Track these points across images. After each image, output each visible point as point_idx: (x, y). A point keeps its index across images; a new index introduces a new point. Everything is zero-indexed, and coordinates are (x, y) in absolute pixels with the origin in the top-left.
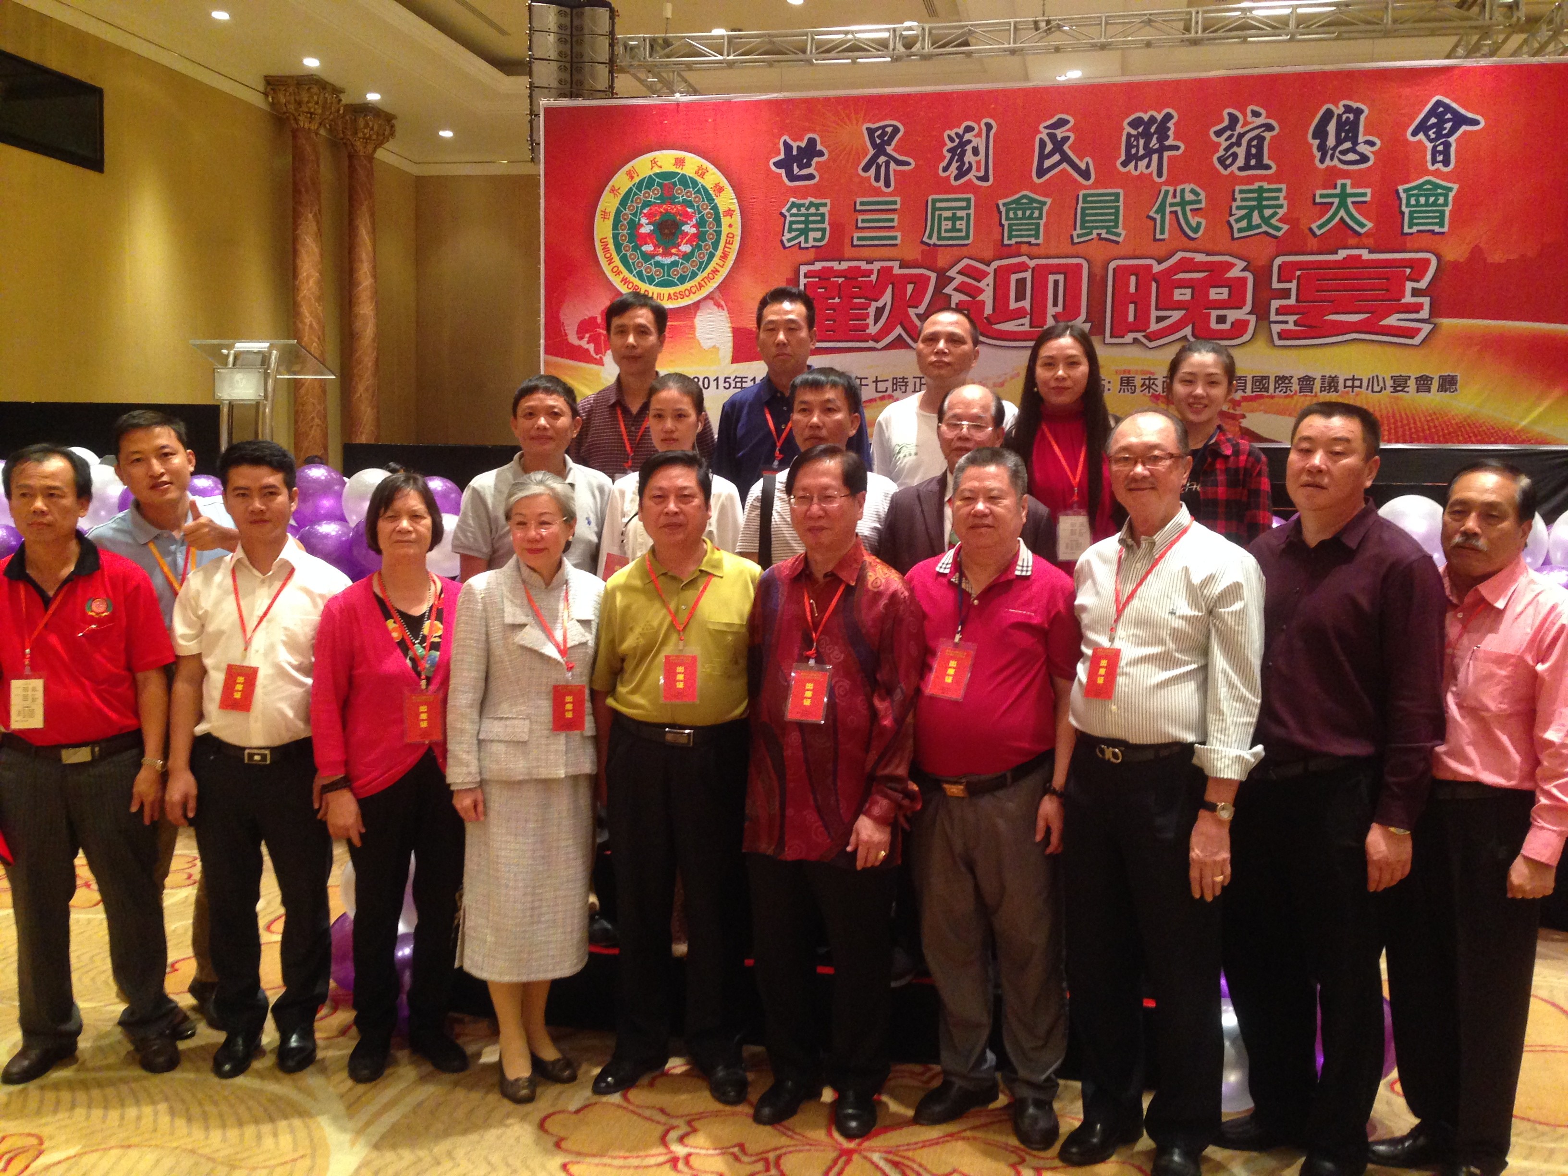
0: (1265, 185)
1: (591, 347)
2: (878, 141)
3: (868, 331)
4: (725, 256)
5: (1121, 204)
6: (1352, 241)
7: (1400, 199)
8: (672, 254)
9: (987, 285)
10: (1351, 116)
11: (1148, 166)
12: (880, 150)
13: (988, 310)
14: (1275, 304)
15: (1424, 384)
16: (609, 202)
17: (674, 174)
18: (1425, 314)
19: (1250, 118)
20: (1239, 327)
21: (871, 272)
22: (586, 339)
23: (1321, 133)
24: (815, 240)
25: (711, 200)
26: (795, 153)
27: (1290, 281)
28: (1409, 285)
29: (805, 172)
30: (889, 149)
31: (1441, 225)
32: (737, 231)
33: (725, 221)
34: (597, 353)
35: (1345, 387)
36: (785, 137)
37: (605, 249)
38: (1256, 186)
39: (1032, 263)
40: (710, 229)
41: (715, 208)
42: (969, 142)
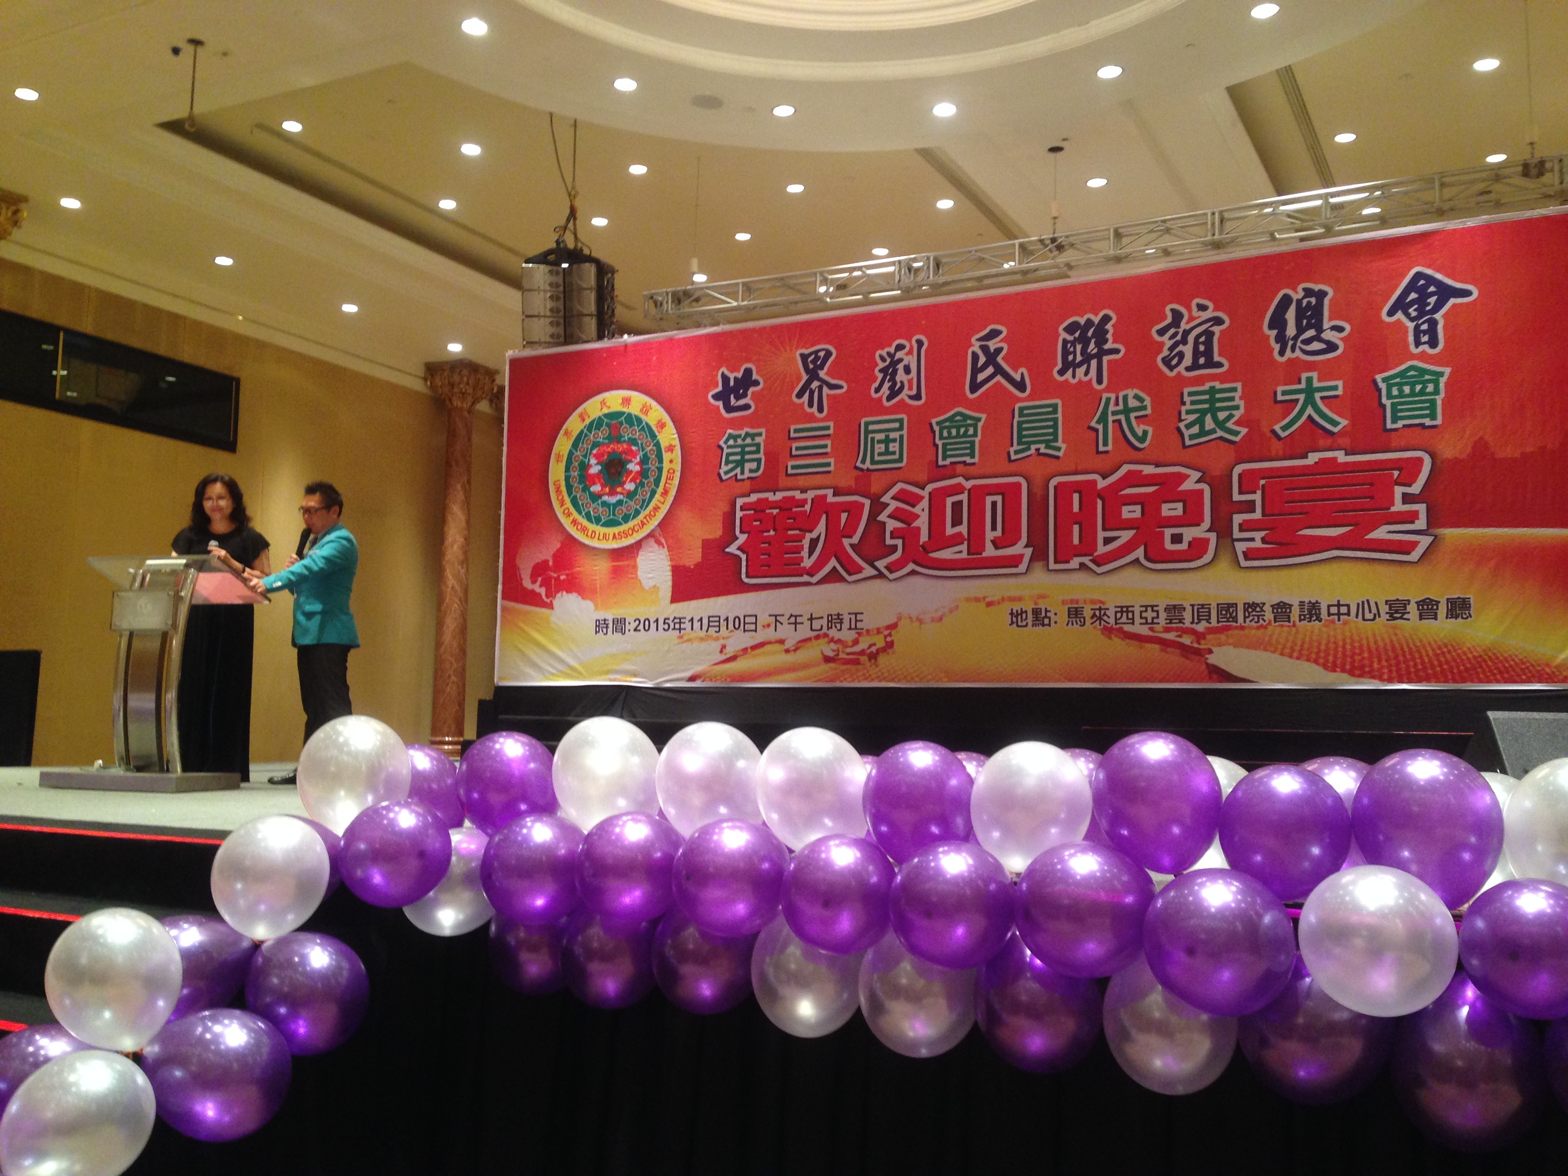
0: (1218, 385)
1: (543, 591)
2: (811, 366)
3: (802, 565)
4: (666, 493)
5: (1060, 415)
6: (1321, 443)
7: (1379, 390)
8: (617, 493)
9: (922, 509)
10: (1313, 300)
11: (1087, 373)
12: (813, 375)
13: (924, 537)
14: (1238, 519)
15: (1428, 609)
16: (562, 445)
17: (621, 414)
18: (1421, 523)
19: (1195, 312)
20: (1198, 547)
21: (805, 501)
22: (538, 583)
23: (1278, 322)
24: (751, 471)
25: (653, 436)
26: (732, 383)
27: (1255, 493)
28: (1399, 491)
29: (742, 402)
30: (822, 374)
31: (1433, 417)
32: (678, 466)
33: (666, 456)
34: (547, 596)
35: (1329, 614)
36: (724, 370)
37: (558, 490)
38: (1207, 386)
39: (968, 484)
40: (652, 466)
41: (658, 445)
42: (900, 360)
